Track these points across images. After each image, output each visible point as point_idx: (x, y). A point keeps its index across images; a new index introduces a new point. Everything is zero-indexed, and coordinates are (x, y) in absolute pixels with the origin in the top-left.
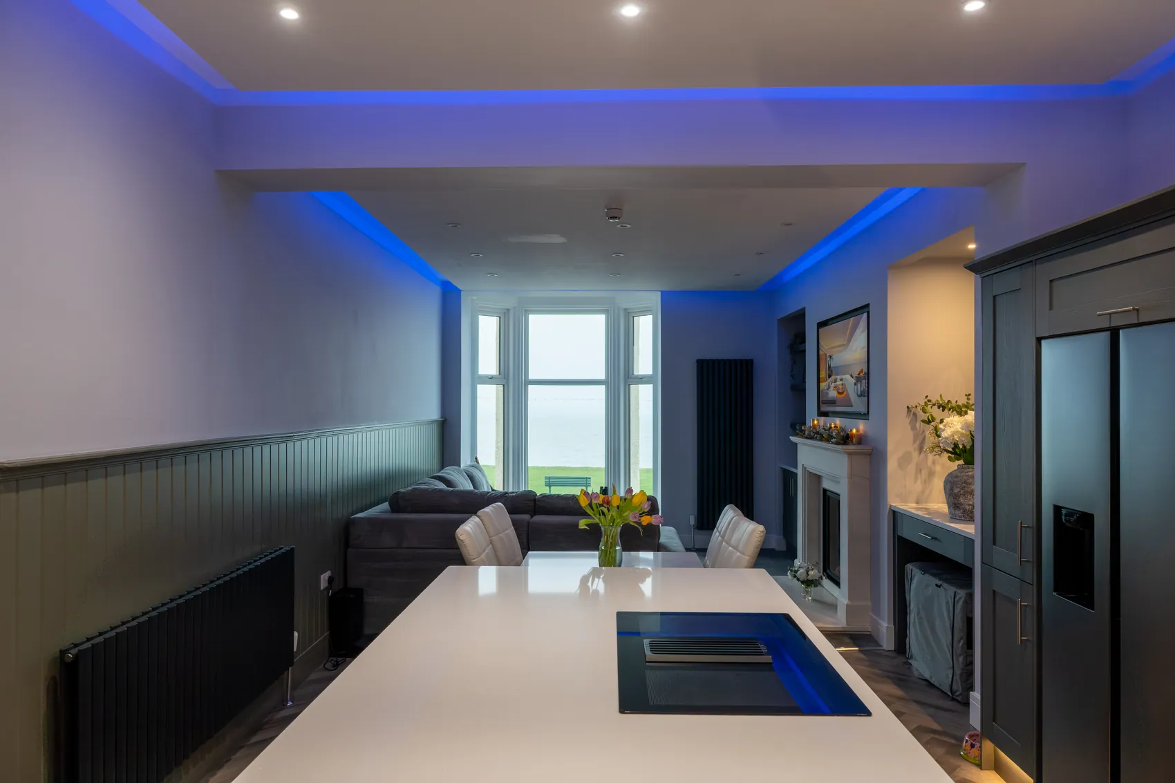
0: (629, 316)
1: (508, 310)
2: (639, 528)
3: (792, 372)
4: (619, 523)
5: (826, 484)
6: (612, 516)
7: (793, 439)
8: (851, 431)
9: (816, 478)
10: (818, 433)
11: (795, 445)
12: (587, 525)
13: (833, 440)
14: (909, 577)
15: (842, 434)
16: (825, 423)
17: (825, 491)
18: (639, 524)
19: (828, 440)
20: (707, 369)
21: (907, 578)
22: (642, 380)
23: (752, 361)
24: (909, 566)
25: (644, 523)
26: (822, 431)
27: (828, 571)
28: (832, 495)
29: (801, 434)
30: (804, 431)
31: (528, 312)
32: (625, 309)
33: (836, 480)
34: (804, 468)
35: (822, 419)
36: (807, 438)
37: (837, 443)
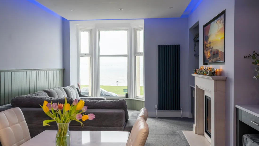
0: (136, 31)
1: (92, 30)
2: (81, 123)
3: (194, 49)
4: (69, 120)
5: (206, 94)
6: (65, 116)
7: (193, 75)
8: (217, 70)
9: (202, 91)
10: (202, 72)
11: (194, 77)
12: (48, 123)
13: (208, 74)
14: (245, 142)
15: (212, 71)
16: (206, 67)
17: (206, 96)
18: (81, 120)
19: (206, 75)
20: (162, 48)
21: (244, 140)
22: (140, 54)
23: (179, 45)
24: (245, 136)
25: (84, 120)
26: (204, 71)
27: (207, 130)
28: (208, 98)
29: (196, 72)
30: (197, 71)
31: (99, 30)
32: (134, 29)
33: (210, 92)
34: (197, 87)
35: (205, 66)
36: (198, 74)
37: (210, 76)
